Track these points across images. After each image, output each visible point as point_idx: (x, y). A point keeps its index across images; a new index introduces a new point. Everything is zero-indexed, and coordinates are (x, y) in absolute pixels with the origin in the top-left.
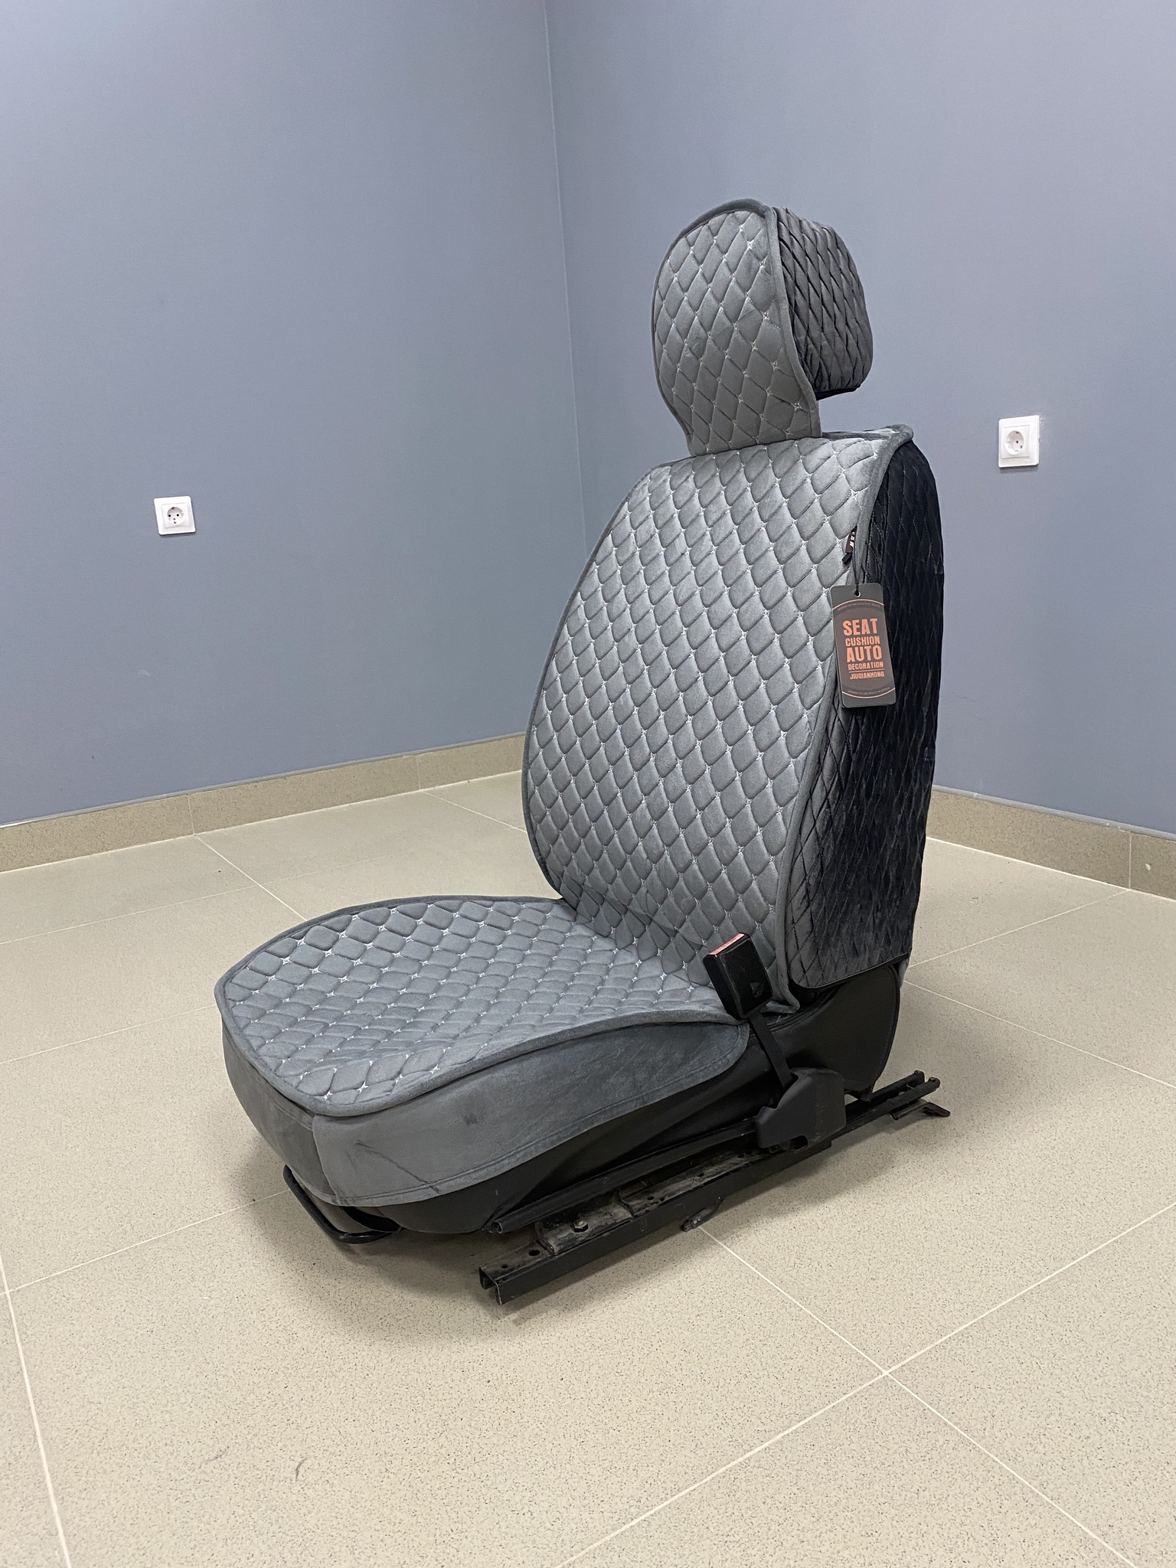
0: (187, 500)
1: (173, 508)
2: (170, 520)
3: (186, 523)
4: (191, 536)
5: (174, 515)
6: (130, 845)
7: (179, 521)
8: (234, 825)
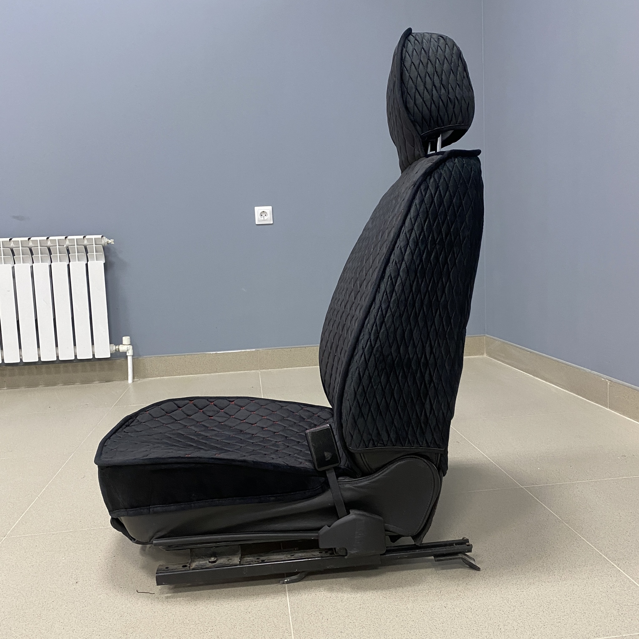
0: (270, 208)
1: (263, 212)
2: (261, 217)
3: (268, 219)
4: (271, 226)
5: (264, 215)
6: (229, 371)
7: (266, 218)
8: (278, 368)
